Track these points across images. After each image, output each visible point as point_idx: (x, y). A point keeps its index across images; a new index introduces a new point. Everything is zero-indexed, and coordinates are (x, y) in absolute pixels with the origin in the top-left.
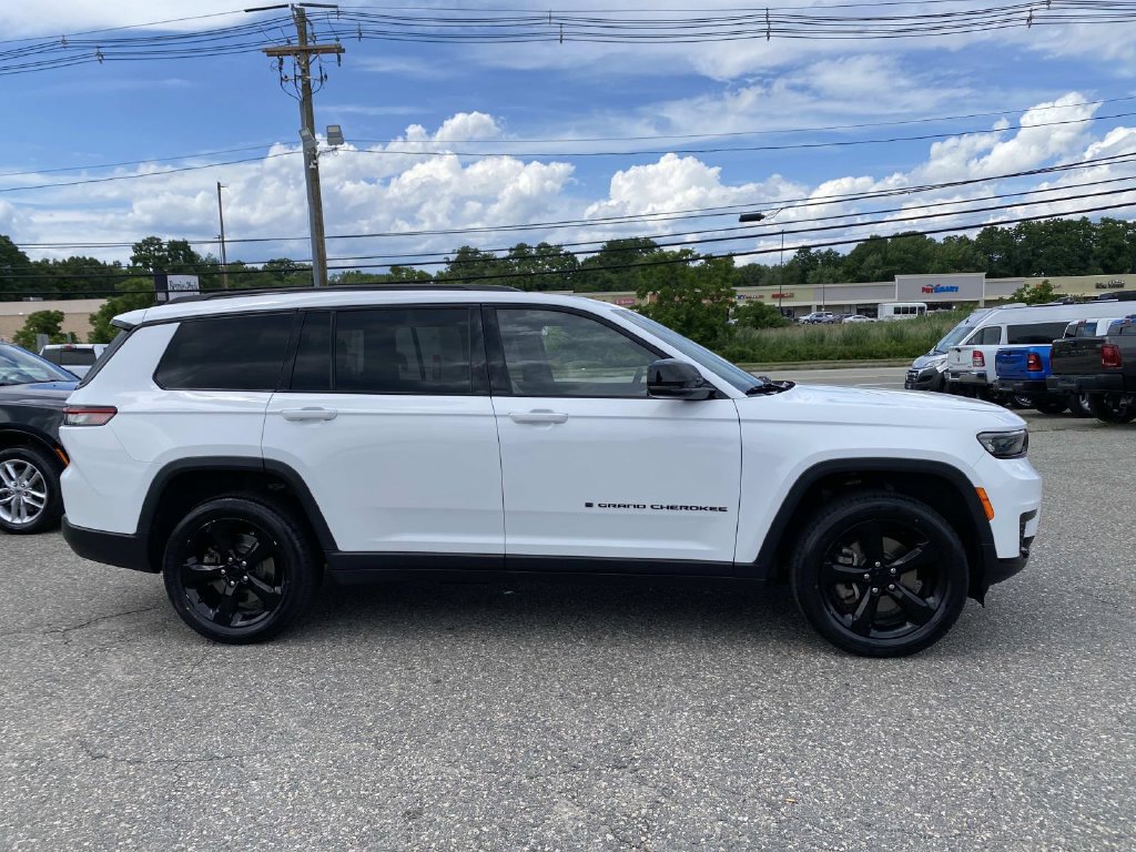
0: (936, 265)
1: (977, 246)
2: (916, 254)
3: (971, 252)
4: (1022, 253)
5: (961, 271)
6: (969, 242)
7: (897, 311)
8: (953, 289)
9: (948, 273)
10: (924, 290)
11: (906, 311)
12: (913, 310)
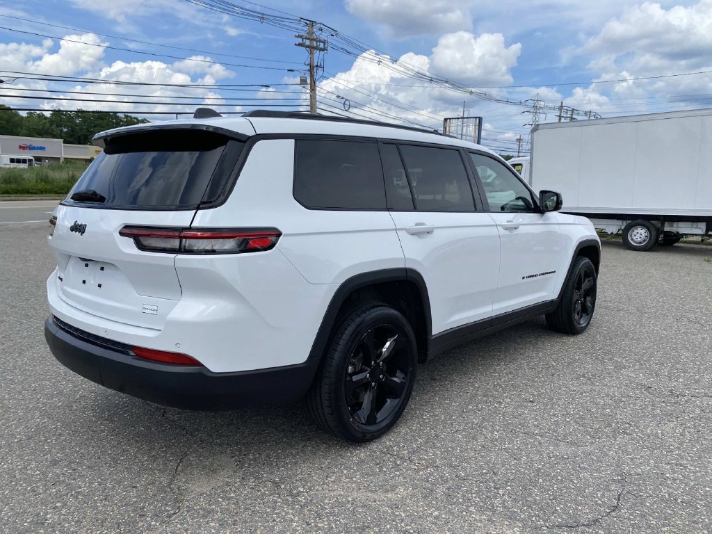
0: (24, 131)
1: (51, 121)
2: (8, 121)
3: (48, 125)
4: (81, 129)
5: (42, 137)
6: (46, 118)
7: (12, 161)
8: (42, 148)
9: (34, 137)
10: (20, 147)
11: (18, 161)
12: (24, 161)
